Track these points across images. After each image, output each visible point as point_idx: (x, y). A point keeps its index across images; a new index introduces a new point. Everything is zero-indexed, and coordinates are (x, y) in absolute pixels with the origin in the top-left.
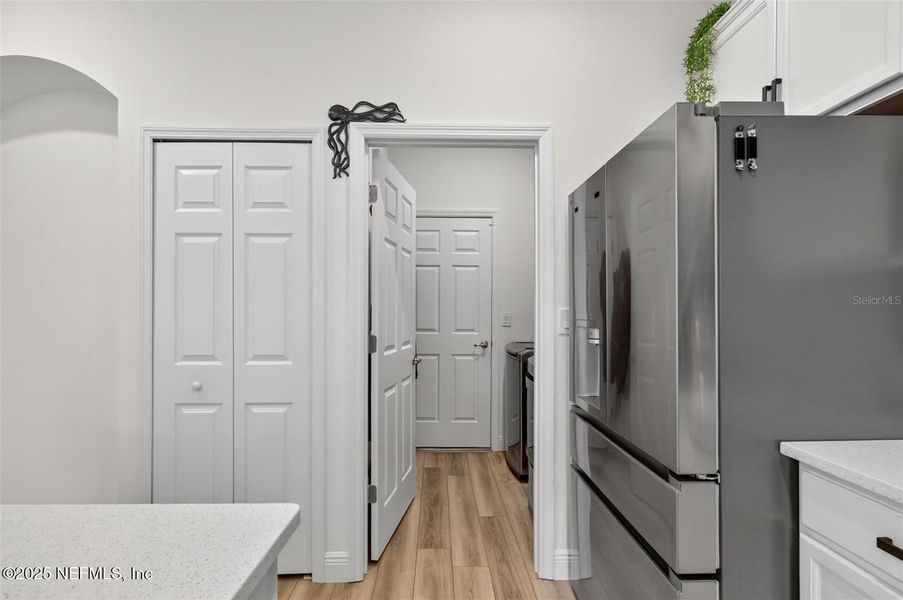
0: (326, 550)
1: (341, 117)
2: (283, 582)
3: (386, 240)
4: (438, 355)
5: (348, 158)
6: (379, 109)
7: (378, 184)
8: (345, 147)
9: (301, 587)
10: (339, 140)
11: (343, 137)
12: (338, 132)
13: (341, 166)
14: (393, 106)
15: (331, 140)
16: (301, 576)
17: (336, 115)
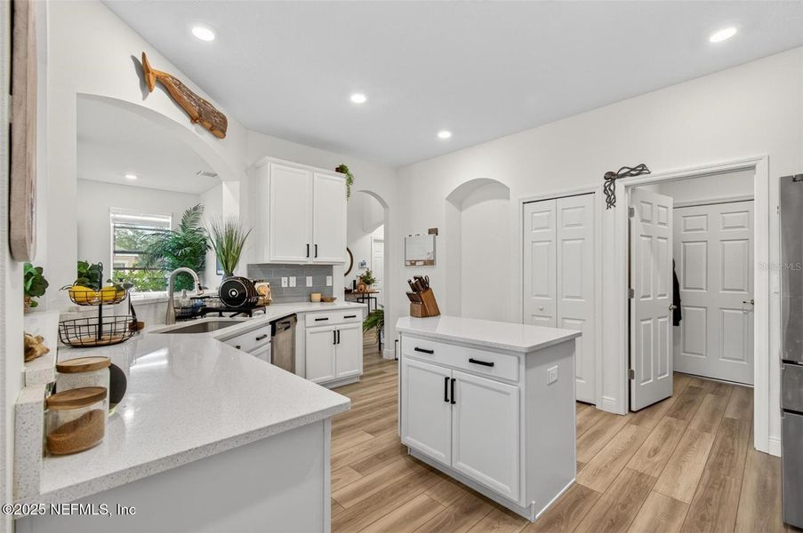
0: (603, 395)
1: (611, 177)
2: (578, 404)
3: (642, 236)
4: (706, 308)
5: (615, 198)
6: (634, 169)
7: (634, 207)
8: (613, 193)
9: (589, 409)
10: (610, 189)
11: (612, 188)
12: (610, 185)
13: (611, 202)
14: (643, 166)
15: (605, 190)
16: (590, 404)
17: (608, 177)
